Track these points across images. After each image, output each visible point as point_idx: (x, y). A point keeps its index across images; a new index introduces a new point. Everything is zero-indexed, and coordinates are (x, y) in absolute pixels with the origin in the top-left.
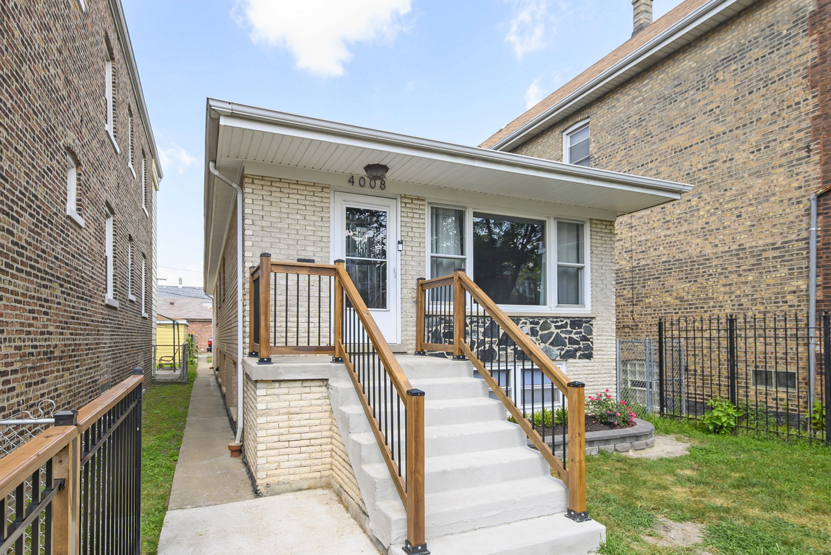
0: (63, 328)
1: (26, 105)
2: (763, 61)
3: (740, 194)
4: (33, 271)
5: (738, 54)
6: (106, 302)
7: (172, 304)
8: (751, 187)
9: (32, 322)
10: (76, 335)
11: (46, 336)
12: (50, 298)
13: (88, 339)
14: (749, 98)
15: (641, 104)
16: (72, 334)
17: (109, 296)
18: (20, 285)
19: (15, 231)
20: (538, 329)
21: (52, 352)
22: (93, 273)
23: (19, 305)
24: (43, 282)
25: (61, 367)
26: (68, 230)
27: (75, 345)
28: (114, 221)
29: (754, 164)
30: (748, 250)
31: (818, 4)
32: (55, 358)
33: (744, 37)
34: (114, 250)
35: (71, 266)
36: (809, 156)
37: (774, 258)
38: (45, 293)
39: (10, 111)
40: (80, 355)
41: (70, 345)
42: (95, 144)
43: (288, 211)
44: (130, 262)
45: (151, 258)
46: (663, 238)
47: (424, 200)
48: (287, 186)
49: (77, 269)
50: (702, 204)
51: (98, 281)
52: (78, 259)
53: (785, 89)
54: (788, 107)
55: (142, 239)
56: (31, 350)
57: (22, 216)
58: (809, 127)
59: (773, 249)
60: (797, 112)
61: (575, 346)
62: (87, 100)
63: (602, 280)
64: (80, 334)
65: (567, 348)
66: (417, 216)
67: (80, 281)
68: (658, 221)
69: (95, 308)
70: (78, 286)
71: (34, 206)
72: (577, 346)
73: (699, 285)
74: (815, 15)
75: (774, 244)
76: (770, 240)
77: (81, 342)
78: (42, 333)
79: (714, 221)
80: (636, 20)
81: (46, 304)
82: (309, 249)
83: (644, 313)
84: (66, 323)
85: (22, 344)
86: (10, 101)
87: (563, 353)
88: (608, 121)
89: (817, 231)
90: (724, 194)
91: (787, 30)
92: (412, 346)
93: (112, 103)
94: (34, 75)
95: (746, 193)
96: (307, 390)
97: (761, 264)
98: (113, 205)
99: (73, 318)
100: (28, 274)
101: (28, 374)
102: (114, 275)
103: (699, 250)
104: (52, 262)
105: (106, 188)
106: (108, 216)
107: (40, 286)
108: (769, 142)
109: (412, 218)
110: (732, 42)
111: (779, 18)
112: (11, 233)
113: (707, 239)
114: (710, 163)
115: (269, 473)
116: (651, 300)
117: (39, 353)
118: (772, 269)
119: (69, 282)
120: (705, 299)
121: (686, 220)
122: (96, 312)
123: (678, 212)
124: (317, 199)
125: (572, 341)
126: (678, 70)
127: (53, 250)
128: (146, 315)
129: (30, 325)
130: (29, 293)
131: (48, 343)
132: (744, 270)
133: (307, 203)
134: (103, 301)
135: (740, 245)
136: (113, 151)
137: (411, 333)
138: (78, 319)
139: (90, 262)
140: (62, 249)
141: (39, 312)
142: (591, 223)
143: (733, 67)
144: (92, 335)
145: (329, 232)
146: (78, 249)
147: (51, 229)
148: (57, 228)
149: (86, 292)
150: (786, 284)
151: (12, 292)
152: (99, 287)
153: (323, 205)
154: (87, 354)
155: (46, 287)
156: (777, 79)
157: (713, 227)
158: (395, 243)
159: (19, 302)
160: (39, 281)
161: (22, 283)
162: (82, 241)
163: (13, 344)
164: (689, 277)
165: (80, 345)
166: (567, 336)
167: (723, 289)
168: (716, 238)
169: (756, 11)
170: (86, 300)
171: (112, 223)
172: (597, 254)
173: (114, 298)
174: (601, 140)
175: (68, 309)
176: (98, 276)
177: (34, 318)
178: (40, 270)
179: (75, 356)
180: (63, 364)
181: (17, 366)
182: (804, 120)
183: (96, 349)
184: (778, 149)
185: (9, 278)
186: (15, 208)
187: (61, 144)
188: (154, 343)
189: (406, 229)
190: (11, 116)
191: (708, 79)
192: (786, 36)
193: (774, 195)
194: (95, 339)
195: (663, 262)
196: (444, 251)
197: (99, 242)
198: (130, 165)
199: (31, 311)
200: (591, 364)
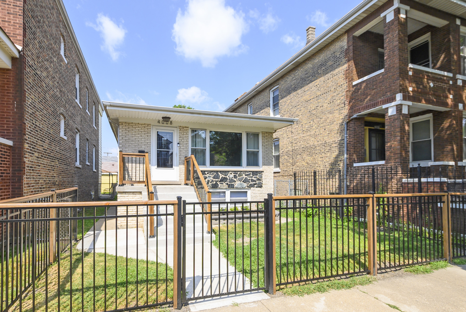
0: (59, 175)
1: (47, 106)
2: (332, 67)
3: (325, 121)
4: (49, 157)
5: (324, 63)
6: (76, 166)
7: (113, 165)
8: (328, 118)
9: (49, 173)
10: (64, 177)
11: (53, 178)
12: (54, 165)
13: (69, 179)
14: (328, 81)
15: (295, 81)
16: (62, 177)
17: (78, 164)
18: (45, 161)
19: (44, 145)
20: (237, 176)
21: (55, 183)
22: (70, 155)
23: (45, 168)
24: (52, 160)
25: (58, 188)
26: (61, 142)
27: (64, 181)
28: (80, 134)
29: (329, 109)
30: (328, 143)
31: (348, 46)
32: (56, 185)
33: (327, 56)
34: (80, 146)
35: (62, 154)
36: (345, 106)
37: (335, 147)
38: (53, 164)
39: (42, 110)
40: (65, 185)
41: (62, 181)
42: (71, 108)
43: (135, 134)
44: (87, 149)
45: (98, 146)
46: (302, 138)
47: (188, 127)
48: (135, 125)
49: (64, 155)
50: (314, 124)
51: (72, 158)
52: (65, 151)
53: (338, 79)
54: (339, 86)
55: (93, 139)
56: (48, 182)
57: (45, 140)
58: (345, 95)
59: (335, 143)
60: (341, 89)
61: (254, 183)
62: (68, 94)
63: (267, 156)
64: (65, 177)
65: (250, 183)
66: (185, 134)
67: (65, 159)
68: (301, 130)
69: (71, 168)
70: (64, 161)
71: (49, 136)
72: (255, 183)
73: (313, 158)
74: (347, 50)
75: (335, 141)
76: (334, 140)
77: (66, 180)
78: (52, 177)
79: (317, 131)
80: (308, 38)
81: (53, 167)
82: (143, 147)
83: (296, 169)
84: (60, 173)
85: (46, 180)
86: (42, 107)
87: (248, 185)
88: (285, 87)
89: (347, 136)
90: (320, 120)
91: (339, 55)
92: (183, 182)
93: (79, 89)
94: (49, 95)
95: (326, 120)
96: (135, 195)
97: (331, 149)
98: (79, 129)
99: (63, 172)
100: (48, 158)
101: (48, 189)
102: (80, 155)
103: (313, 143)
104: (55, 153)
105: (76, 123)
106: (77, 133)
107: (51, 161)
108: (333, 100)
109: (183, 134)
110: (323, 58)
111: (337, 50)
112: (43, 146)
113: (315, 139)
114: (316, 107)
115: (122, 222)
116: (298, 164)
117: (51, 183)
118: (334, 151)
119: (61, 160)
120: (315, 163)
121: (309, 130)
122: (72, 170)
123: (307, 127)
124: (146, 129)
125: (252, 181)
126: (307, 68)
127: (56, 149)
128: (95, 171)
129: (48, 174)
130: (48, 164)
131: (54, 180)
132: (326, 152)
133: (142, 131)
134: (75, 165)
135: (325, 141)
136: (79, 108)
137: (183, 177)
138: (64, 172)
139: (69, 152)
140: (59, 149)
141: (51, 170)
142: (262, 133)
143: (323, 68)
144: (70, 178)
145: (150, 141)
146: (65, 148)
147: (55, 143)
148: (57, 142)
149: (68, 162)
150: (338, 157)
151: (43, 164)
152: (73, 160)
153: (148, 131)
154: (68, 185)
155: (53, 162)
156: (336, 74)
157: (317, 134)
158: (176, 144)
159: (45, 167)
160: (51, 160)
161: (46, 161)
162: (66, 145)
163: (43, 180)
164: (310, 155)
165: (65, 181)
166: (251, 179)
167: (320, 159)
168: (318, 138)
169: (330, 46)
170: (68, 165)
171: (79, 135)
172: (265, 146)
173: (80, 164)
174: (282, 95)
175: (61, 169)
176: (72, 156)
177: (49, 172)
178: (51, 156)
179: (63, 185)
180: (59, 187)
181: (44, 186)
182: (344, 92)
183: (71, 183)
184: (336, 103)
185: (42, 160)
186: (44, 138)
187: (58, 113)
188: (99, 182)
189: (181, 139)
190: (43, 111)
191: (316, 72)
192: (338, 57)
193: (335, 121)
194: (71, 179)
195: (302, 148)
196: (199, 146)
197: (73, 144)
198: (87, 111)
199: (49, 170)
200: (262, 190)
